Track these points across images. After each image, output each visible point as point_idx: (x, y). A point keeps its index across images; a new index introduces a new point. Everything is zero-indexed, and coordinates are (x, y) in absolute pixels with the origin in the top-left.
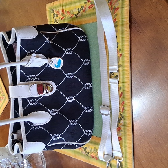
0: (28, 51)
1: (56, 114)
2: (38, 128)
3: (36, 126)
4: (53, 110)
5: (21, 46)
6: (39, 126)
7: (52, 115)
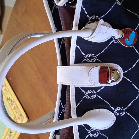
0: (90, 17)
1: (122, 114)
2: (97, 135)
3: (94, 132)
4: (118, 109)
5: (83, 7)
6: (98, 131)
7: (116, 116)
